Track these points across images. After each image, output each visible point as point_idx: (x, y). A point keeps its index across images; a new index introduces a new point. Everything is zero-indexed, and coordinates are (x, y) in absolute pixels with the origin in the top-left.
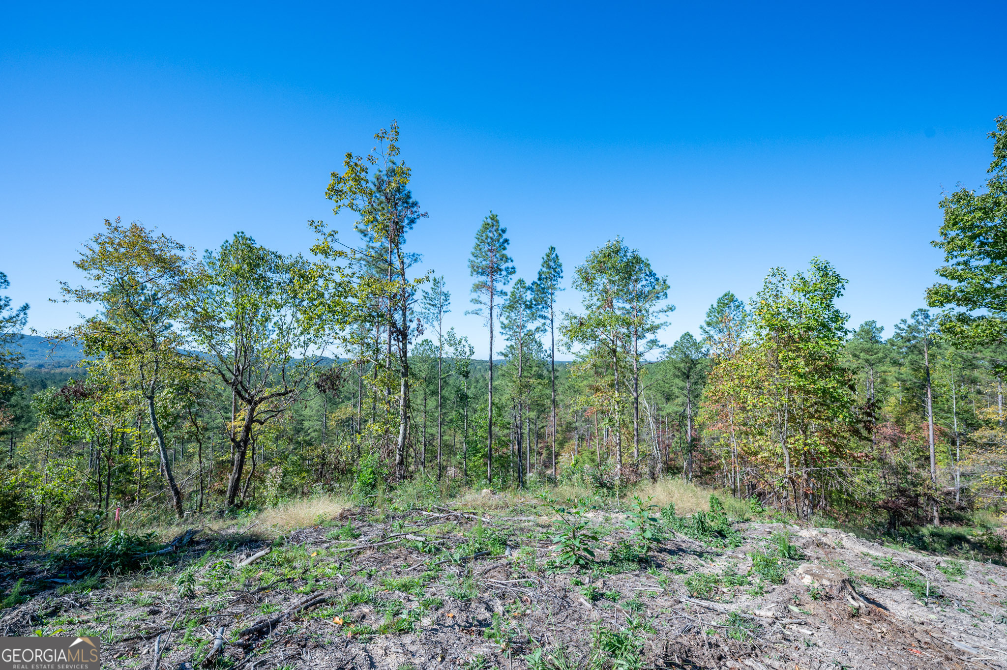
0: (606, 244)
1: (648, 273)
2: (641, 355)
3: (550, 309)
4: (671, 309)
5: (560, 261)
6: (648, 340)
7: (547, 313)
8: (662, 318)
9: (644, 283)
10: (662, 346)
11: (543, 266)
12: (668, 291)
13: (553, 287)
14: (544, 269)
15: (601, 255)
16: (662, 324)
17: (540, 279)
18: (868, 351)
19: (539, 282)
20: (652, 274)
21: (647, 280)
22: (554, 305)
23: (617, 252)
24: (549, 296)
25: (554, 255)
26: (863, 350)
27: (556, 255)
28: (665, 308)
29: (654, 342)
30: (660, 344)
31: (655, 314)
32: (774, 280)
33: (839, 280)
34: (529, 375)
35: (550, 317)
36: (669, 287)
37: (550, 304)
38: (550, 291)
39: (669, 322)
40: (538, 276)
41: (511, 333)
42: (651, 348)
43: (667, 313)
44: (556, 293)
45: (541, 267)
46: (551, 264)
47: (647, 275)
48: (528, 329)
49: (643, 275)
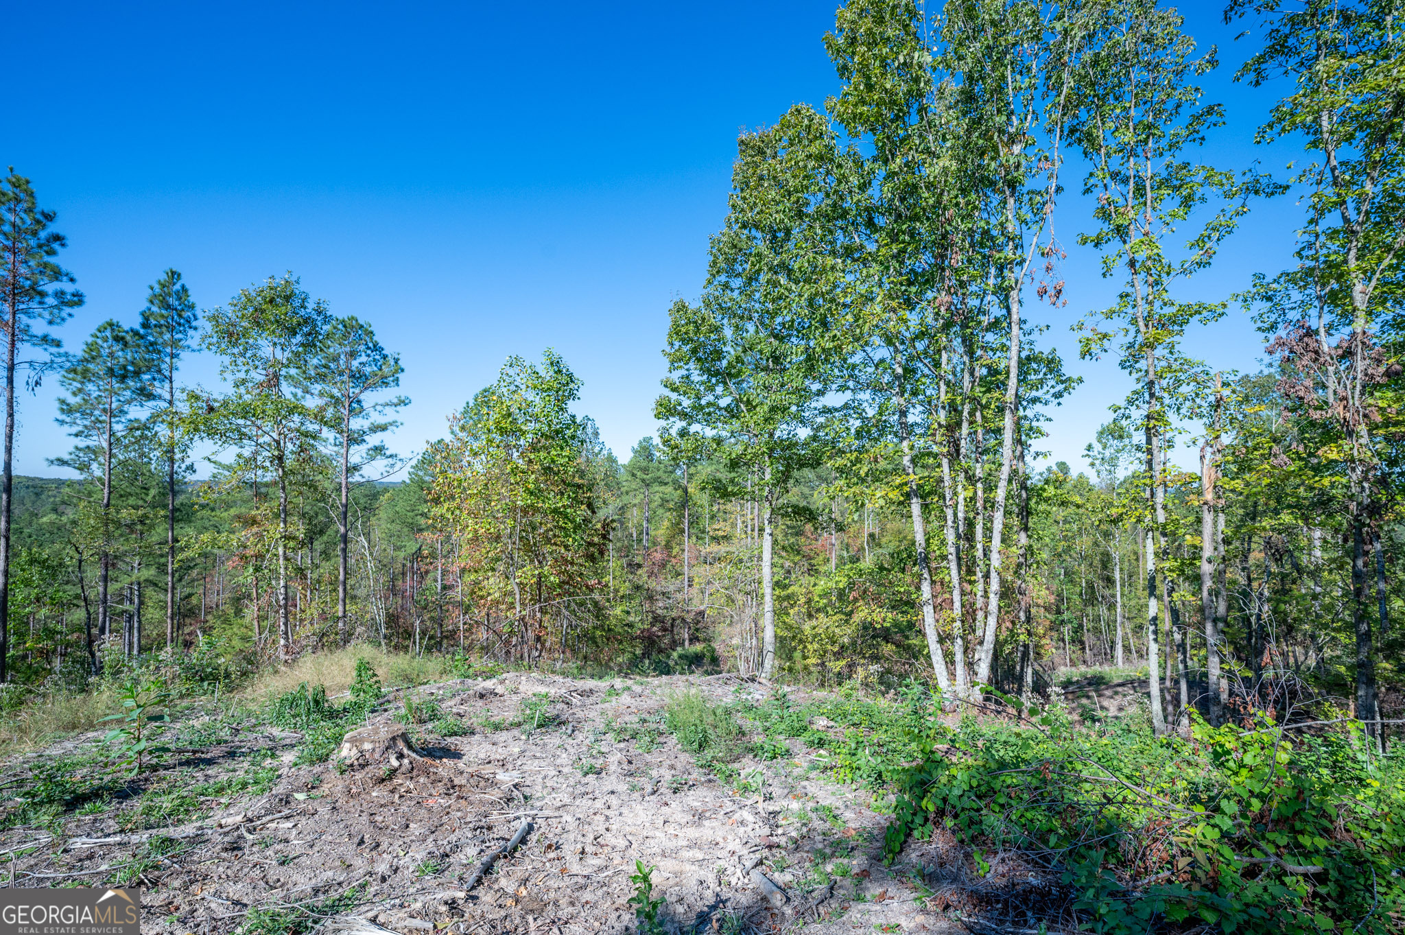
0: (265, 282)
1: (371, 345)
2: (356, 468)
3: (167, 385)
4: (403, 402)
5: (191, 299)
6: (371, 445)
7: (162, 390)
8: (390, 415)
9: (364, 359)
10: (391, 456)
11: (152, 302)
12: (400, 376)
13: (175, 343)
14: (155, 309)
15: (259, 299)
16: (391, 424)
17: (145, 325)
18: (645, 470)
19: (142, 331)
20: (376, 348)
21: (369, 356)
22: (175, 375)
23: (288, 298)
24: (168, 359)
25: (178, 287)
26: (641, 469)
27: (183, 286)
28: (395, 401)
29: (379, 450)
30: (388, 453)
31: (379, 408)
32: (511, 372)
33: (571, 378)
34: (140, 503)
35: (168, 396)
36: (402, 370)
37: (167, 374)
38: (168, 350)
39: (400, 420)
40: (140, 319)
41: (87, 423)
42: (373, 459)
43: (398, 408)
44: (183, 355)
45: (148, 305)
46: (171, 300)
47: (369, 348)
48: (131, 416)
49: (362, 347)
